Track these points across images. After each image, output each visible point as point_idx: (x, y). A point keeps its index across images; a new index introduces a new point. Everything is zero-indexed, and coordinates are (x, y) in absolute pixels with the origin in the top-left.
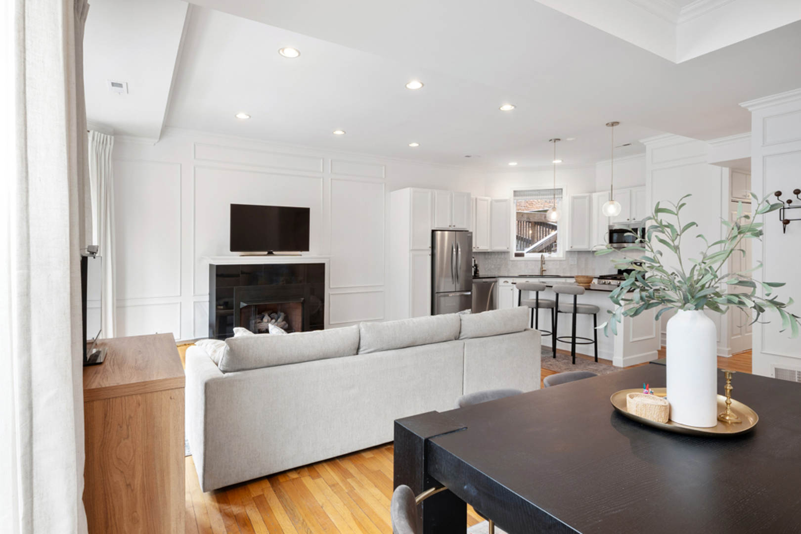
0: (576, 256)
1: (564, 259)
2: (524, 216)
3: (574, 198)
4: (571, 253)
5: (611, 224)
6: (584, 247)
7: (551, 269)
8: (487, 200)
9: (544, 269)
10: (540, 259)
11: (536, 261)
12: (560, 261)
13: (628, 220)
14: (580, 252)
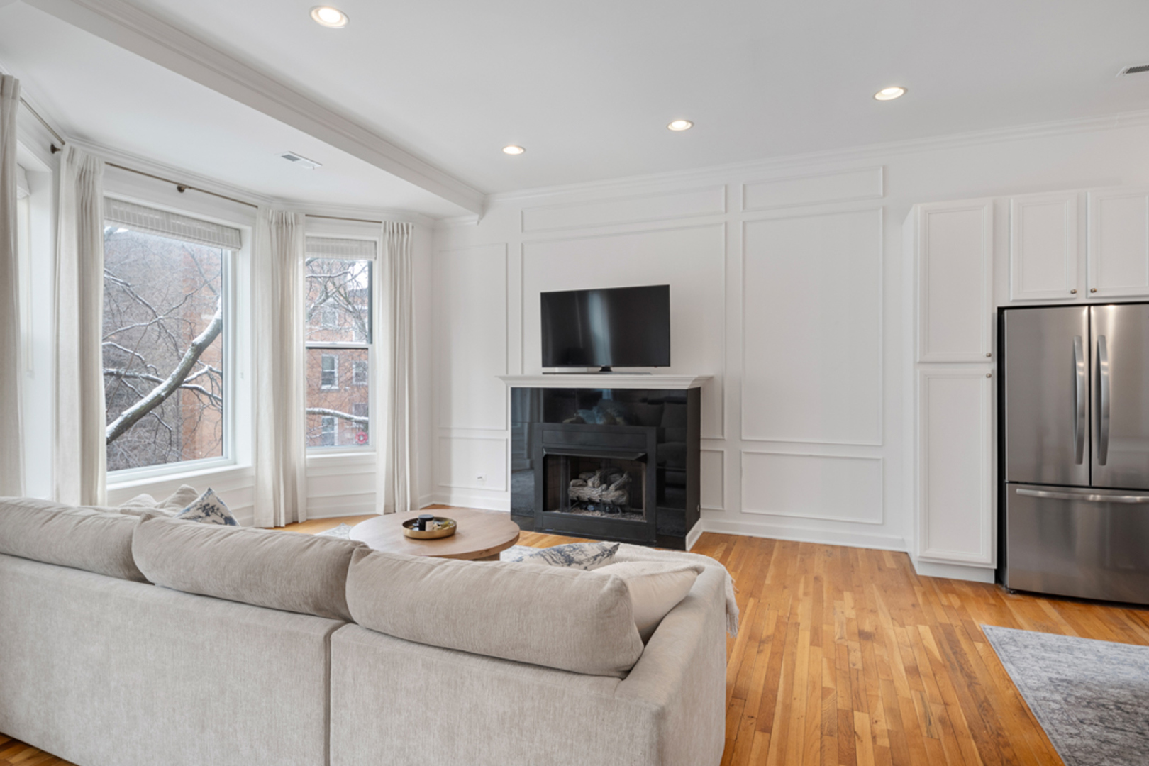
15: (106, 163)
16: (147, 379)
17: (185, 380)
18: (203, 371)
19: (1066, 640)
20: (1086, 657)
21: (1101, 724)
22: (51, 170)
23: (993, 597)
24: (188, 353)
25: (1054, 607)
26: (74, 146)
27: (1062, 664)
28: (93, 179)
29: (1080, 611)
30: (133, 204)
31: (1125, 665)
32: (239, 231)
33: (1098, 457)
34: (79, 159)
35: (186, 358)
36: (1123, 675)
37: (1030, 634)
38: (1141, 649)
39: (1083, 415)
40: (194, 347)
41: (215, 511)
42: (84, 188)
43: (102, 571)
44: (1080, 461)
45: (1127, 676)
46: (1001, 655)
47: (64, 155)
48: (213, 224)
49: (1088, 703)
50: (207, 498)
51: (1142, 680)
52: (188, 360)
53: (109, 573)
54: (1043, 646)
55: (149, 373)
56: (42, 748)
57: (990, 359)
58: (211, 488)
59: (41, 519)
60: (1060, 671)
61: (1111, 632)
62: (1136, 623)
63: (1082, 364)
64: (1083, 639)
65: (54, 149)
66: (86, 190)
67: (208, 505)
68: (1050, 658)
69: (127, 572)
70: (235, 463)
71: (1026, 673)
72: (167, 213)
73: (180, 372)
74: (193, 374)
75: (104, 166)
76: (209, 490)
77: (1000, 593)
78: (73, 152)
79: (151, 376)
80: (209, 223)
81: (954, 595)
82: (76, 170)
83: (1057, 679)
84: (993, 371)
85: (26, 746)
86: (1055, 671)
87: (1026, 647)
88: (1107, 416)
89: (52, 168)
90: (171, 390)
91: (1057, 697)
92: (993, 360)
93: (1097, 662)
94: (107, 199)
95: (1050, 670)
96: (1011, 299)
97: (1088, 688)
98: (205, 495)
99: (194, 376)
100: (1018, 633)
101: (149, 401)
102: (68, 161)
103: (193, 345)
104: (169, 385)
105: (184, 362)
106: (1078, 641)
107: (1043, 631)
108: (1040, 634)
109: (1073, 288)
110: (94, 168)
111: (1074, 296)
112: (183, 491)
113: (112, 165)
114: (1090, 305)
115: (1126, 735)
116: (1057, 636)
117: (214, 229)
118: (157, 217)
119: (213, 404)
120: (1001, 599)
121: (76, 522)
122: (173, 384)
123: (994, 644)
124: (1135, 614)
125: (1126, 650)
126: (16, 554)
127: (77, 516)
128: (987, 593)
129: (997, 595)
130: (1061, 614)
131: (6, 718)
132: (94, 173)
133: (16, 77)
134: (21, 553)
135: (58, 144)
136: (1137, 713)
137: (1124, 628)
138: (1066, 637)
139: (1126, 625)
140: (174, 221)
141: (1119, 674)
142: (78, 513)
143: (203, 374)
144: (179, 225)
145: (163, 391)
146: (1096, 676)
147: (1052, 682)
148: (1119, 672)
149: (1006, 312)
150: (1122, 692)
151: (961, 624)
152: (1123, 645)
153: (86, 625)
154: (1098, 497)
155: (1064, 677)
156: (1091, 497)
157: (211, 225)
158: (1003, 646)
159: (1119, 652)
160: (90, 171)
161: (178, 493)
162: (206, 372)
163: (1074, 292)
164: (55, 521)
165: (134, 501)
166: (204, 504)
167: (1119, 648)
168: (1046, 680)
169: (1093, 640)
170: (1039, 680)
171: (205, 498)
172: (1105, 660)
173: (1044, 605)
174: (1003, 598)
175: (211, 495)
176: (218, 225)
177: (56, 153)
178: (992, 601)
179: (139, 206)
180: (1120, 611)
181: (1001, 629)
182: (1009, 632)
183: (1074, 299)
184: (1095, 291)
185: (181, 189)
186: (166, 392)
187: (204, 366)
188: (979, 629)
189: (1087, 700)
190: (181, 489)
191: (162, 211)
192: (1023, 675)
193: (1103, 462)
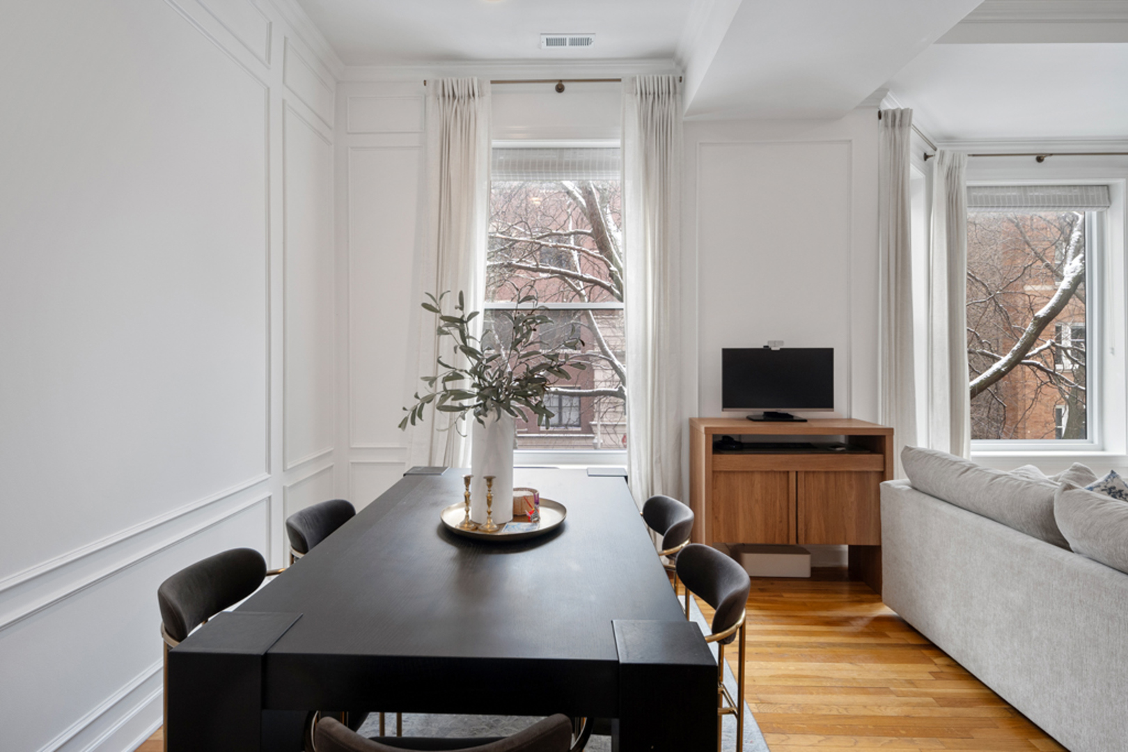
15: (969, 155)
16: (982, 354)
17: (1027, 355)
18: (1045, 346)
22: (924, 176)
24: (1030, 327)
26: (943, 149)
28: (959, 172)
30: (991, 187)
32: (1108, 186)
34: (947, 160)
35: (1028, 333)
40: (1036, 321)
41: (1124, 496)
42: (951, 184)
43: (1018, 527)
47: (935, 161)
48: (1075, 186)
50: (1112, 481)
52: (1030, 335)
53: (1026, 530)
55: (984, 349)
56: (960, 662)
58: (1115, 471)
59: (958, 470)
65: (926, 157)
66: (953, 184)
67: (1114, 488)
69: (1044, 534)
70: (1103, 450)
72: (1025, 187)
73: (1021, 348)
74: (1034, 349)
75: (967, 159)
76: (1113, 472)
78: (942, 154)
79: (986, 351)
80: (1069, 186)
82: (945, 170)
85: (943, 654)
89: (925, 174)
90: (1011, 365)
94: (969, 188)
98: (1109, 477)
99: (1036, 351)
101: (989, 376)
102: (938, 163)
103: (1036, 318)
104: (1009, 360)
105: (1025, 337)
110: (959, 164)
112: (1077, 469)
113: (974, 155)
117: (1076, 192)
118: (1014, 194)
119: (1051, 382)
121: (989, 478)
122: (1013, 360)
126: (936, 495)
127: (989, 473)
131: (928, 624)
132: (959, 167)
133: (911, 108)
134: (942, 495)
135: (929, 151)
140: (1031, 194)
142: (990, 471)
143: (1045, 349)
144: (1037, 196)
145: (1003, 366)
153: (1006, 571)
157: (1072, 188)
160: (956, 167)
161: (1071, 470)
162: (1049, 347)
164: (969, 474)
165: (1022, 470)
166: (1109, 486)
171: (1109, 480)
175: (1116, 478)
176: (1080, 186)
177: (928, 160)
179: (997, 187)
185: (1040, 159)
186: (1006, 368)
187: (1045, 342)
190: (1075, 467)
191: (1019, 187)
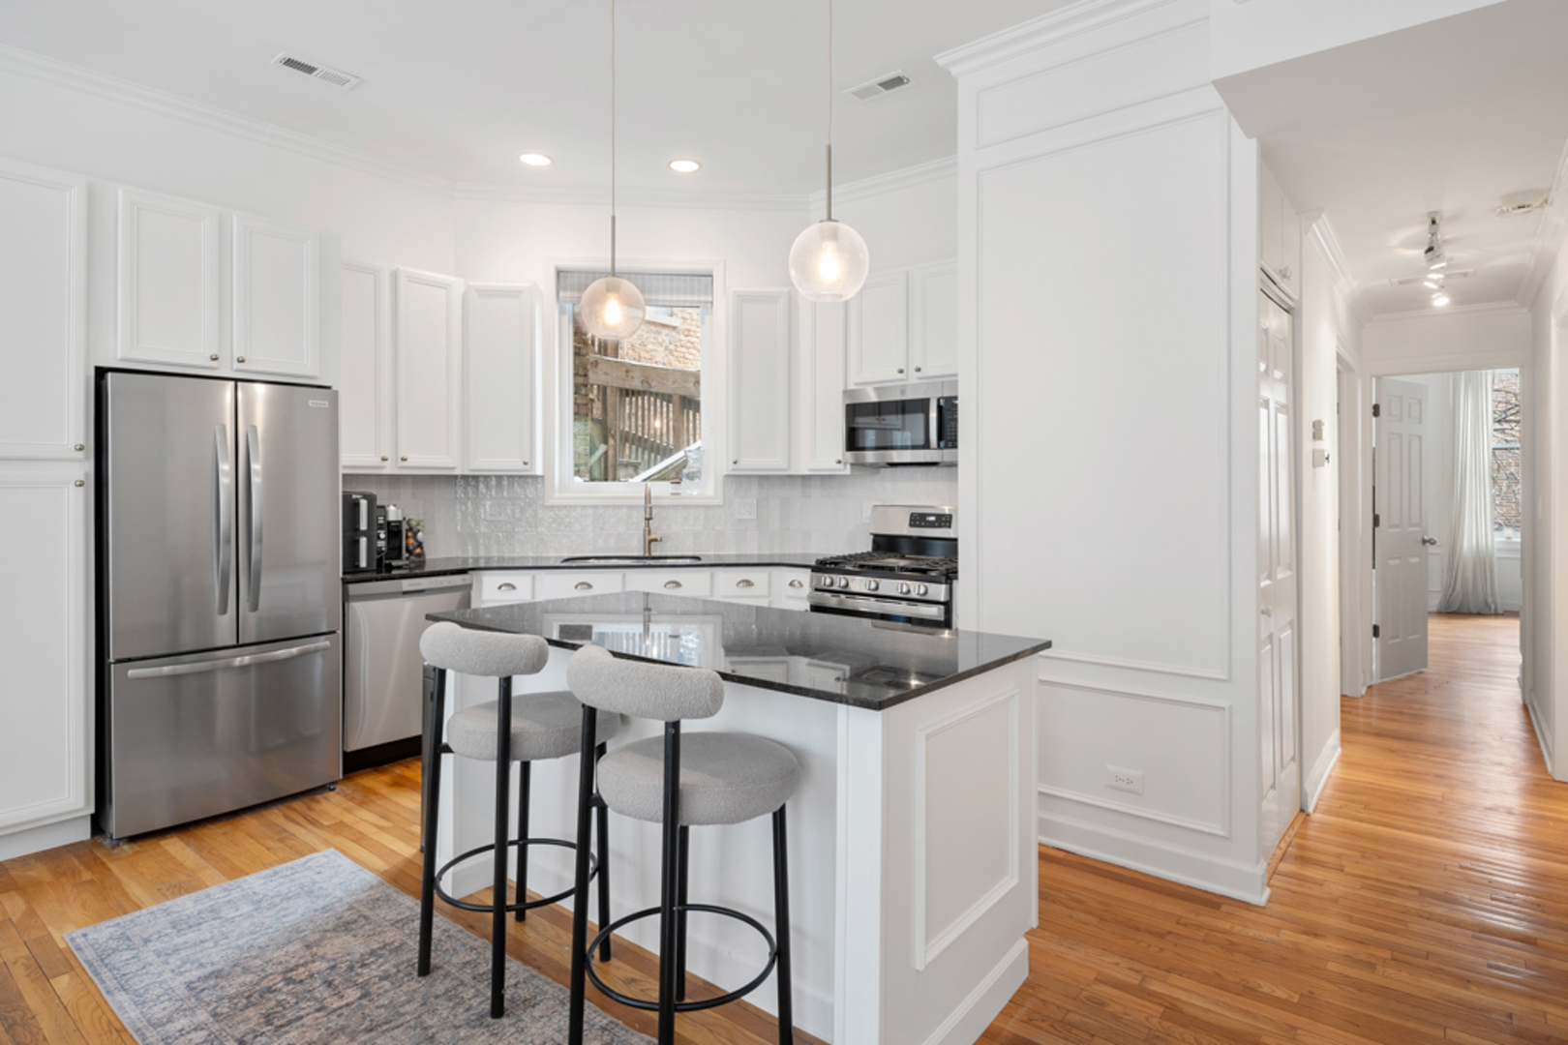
0: (755, 490)
1: (719, 501)
2: (631, 374)
3: (742, 299)
4: (738, 480)
5: (851, 387)
6: (773, 462)
7: (679, 540)
8: (445, 286)
9: (653, 536)
10: (642, 502)
11: (631, 507)
12: (707, 507)
13: (901, 371)
14: (765, 480)
19: (208, 896)
20: (239, 913)
21: (269, 1028)
23: (88, 867)
25: (187, 844)
27: (206, 945)
29: (225, 834)
31: (290, 898)
33: (248, 601)
36: (289, 918)
37: (153, 913)
38: (307, 862)
39: (228, 542)
44: (224, 610)
45: (294, 917)
46: (103, 982)
49: (247, 998)
51: (312, 913)
54: (174, 925)
57: (81, 454)
60: (203, 961)
61: (268, 852)
62: (297, 823)
63: (226, 467)
64: (232, 882)
68: (186, 943)
71: (149, 996)
77: (99, 854)
81: (13, 893)
83: (199, 979)
84: (87, 475)
86: (196, 964)
87: (147, 941)
88: (260, 541)
91: (203, 1016)
92: (87, 457)
93: (254, 913)
95: (188, 966)
96: (119, 356)
97: (246, 971)
100: (132, 921)
106: (225, 890)
107: (174, 896)
108: (169, 903)
109: (214, 352)
111: (214, 364)
114: (236, 380)
115: (303, 1025)
116: (193, 895)
120: (103, 864)
123: (91, 965)
124: (295, 810)
125: (288, 873)
128: (77, 862)
129: (96, 858)
130: (199, 851)
136: (312, 976)
137: (284, 837)
138: (208, 890)
139: (285, 831)
141: (284, 920)
146: (254, 940)
147: (192, 989)
148: (284, 916)
149: (110, 375)
150: (291, 948)
151: (25, 952)
152: (285, 865)
154: (247, 659)
155: (210, 969)
156: (237, 661)
158: (107, 961)
159: (281, 880)
163: (215, 359)
167: (280, 874)
168: (182, 991)
169: (247, 878)
170: (170, 999)
172: (265, 904)
173: (173, 846)
174: (105, 860)
178: (87, 876)
180: (276, 811)
181: (102, 925)
182: (118, 924)
183: (214, 369)
184: (243, 361)
188: (62, 945)
189: (246, 994)
192: (144, 1003)
193: (255, 607)
